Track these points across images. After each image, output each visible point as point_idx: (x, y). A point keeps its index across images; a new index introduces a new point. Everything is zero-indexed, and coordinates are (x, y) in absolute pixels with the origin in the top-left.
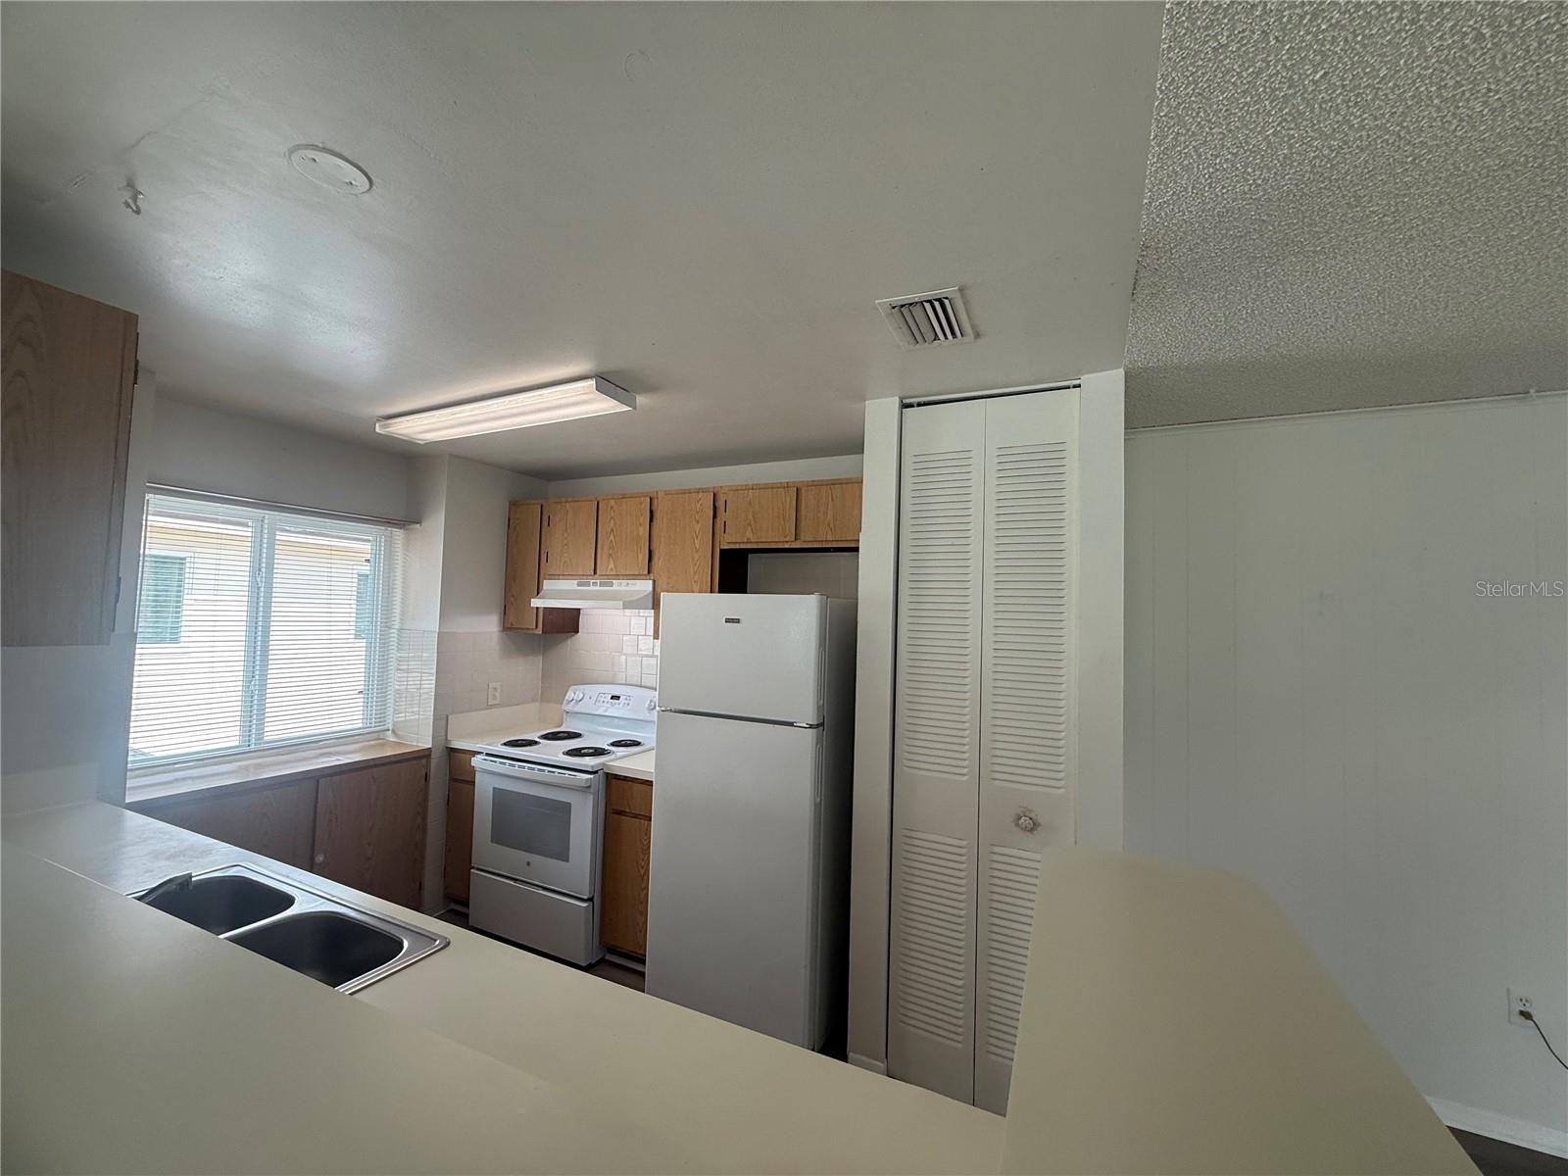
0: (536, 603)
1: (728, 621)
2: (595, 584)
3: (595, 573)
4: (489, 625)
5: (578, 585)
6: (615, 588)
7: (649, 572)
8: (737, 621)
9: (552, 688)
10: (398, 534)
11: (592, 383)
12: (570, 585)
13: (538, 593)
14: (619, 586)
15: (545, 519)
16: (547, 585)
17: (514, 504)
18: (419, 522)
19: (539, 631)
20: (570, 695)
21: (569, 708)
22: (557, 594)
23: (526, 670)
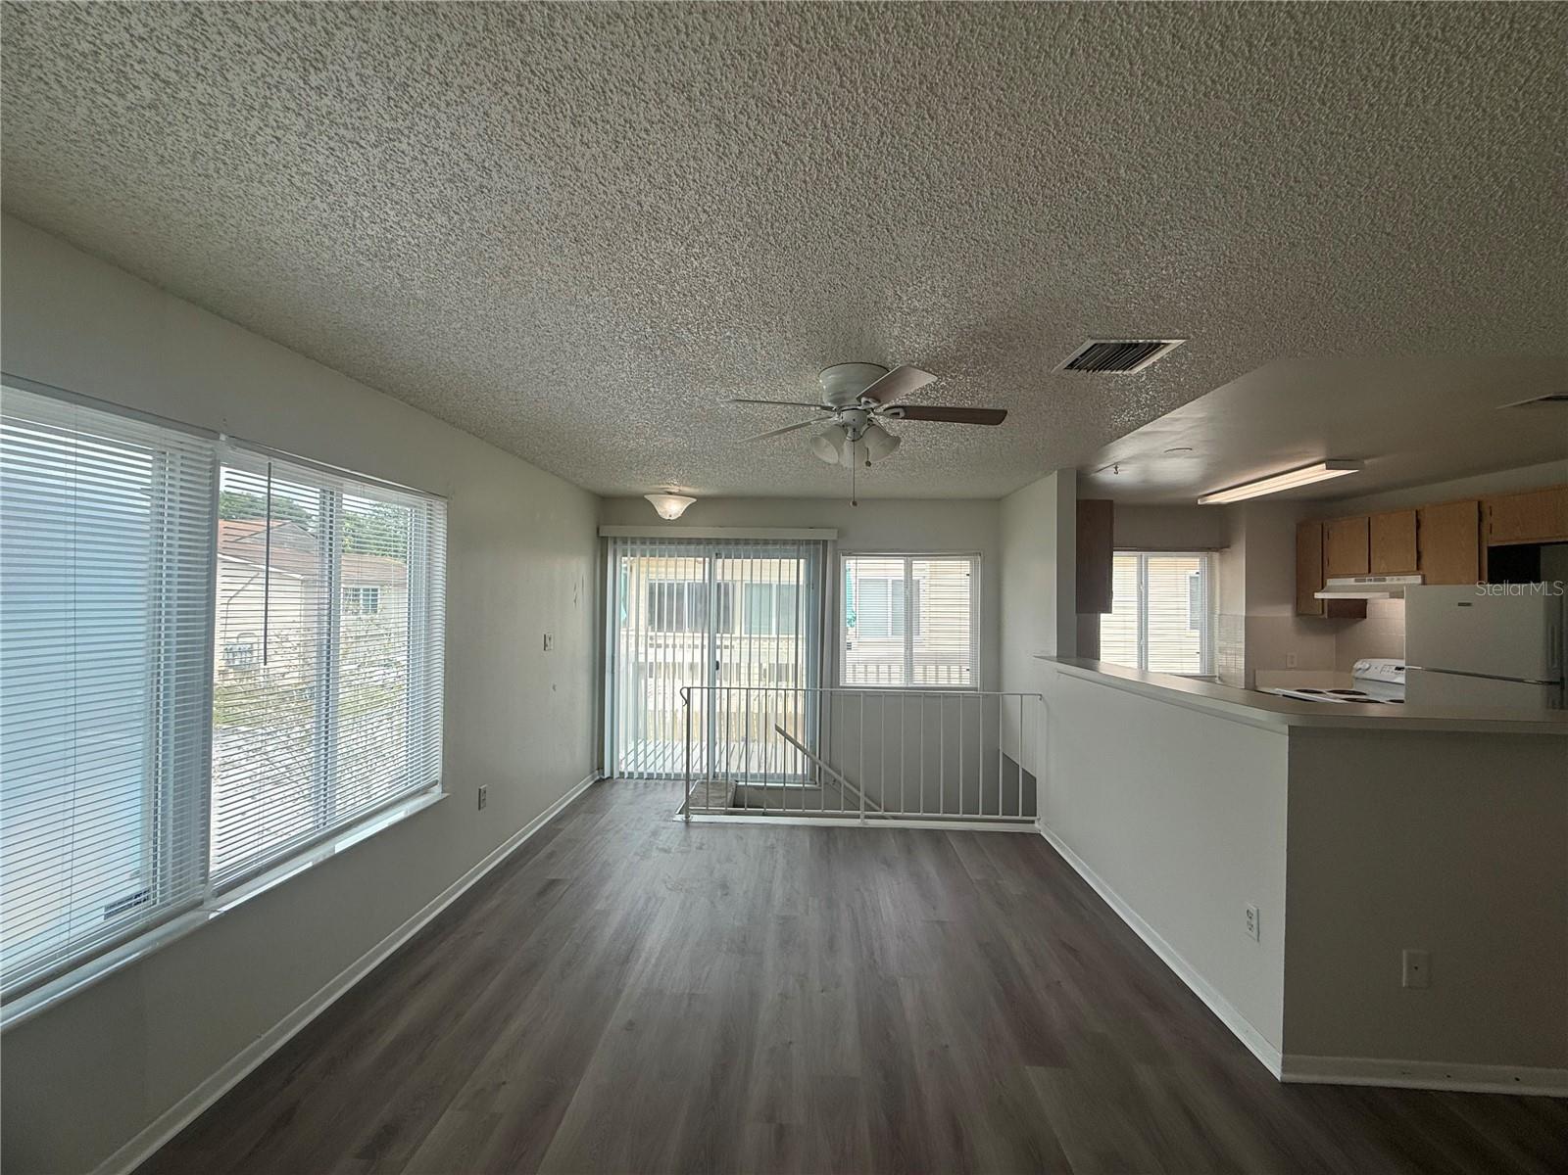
0: (1319, 596)
1: (1460, 604)
2: (1371, 580)
3: (1370, 572)
4: (1285, 613)
5: (1356, 581)
6: (1387, 582)
7: (1418, 569)
8: (1469, 604)
9: (1344, 661)
10: (1216, 556)
11: (1324, 465)
12: (1351, 581)
13: (1323, 588)
14: (1390, 581)
15: (1325, 534)
16: (1330, 582)
17: (1300, 526)
18: (1228, 547)
19: (1326, 616)
20: (1358, 665)
21: (1357, 674)
22: (1340, 589)
23: (1319, 646)
